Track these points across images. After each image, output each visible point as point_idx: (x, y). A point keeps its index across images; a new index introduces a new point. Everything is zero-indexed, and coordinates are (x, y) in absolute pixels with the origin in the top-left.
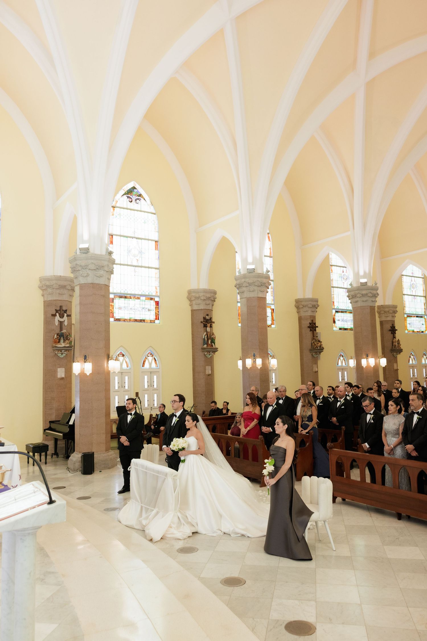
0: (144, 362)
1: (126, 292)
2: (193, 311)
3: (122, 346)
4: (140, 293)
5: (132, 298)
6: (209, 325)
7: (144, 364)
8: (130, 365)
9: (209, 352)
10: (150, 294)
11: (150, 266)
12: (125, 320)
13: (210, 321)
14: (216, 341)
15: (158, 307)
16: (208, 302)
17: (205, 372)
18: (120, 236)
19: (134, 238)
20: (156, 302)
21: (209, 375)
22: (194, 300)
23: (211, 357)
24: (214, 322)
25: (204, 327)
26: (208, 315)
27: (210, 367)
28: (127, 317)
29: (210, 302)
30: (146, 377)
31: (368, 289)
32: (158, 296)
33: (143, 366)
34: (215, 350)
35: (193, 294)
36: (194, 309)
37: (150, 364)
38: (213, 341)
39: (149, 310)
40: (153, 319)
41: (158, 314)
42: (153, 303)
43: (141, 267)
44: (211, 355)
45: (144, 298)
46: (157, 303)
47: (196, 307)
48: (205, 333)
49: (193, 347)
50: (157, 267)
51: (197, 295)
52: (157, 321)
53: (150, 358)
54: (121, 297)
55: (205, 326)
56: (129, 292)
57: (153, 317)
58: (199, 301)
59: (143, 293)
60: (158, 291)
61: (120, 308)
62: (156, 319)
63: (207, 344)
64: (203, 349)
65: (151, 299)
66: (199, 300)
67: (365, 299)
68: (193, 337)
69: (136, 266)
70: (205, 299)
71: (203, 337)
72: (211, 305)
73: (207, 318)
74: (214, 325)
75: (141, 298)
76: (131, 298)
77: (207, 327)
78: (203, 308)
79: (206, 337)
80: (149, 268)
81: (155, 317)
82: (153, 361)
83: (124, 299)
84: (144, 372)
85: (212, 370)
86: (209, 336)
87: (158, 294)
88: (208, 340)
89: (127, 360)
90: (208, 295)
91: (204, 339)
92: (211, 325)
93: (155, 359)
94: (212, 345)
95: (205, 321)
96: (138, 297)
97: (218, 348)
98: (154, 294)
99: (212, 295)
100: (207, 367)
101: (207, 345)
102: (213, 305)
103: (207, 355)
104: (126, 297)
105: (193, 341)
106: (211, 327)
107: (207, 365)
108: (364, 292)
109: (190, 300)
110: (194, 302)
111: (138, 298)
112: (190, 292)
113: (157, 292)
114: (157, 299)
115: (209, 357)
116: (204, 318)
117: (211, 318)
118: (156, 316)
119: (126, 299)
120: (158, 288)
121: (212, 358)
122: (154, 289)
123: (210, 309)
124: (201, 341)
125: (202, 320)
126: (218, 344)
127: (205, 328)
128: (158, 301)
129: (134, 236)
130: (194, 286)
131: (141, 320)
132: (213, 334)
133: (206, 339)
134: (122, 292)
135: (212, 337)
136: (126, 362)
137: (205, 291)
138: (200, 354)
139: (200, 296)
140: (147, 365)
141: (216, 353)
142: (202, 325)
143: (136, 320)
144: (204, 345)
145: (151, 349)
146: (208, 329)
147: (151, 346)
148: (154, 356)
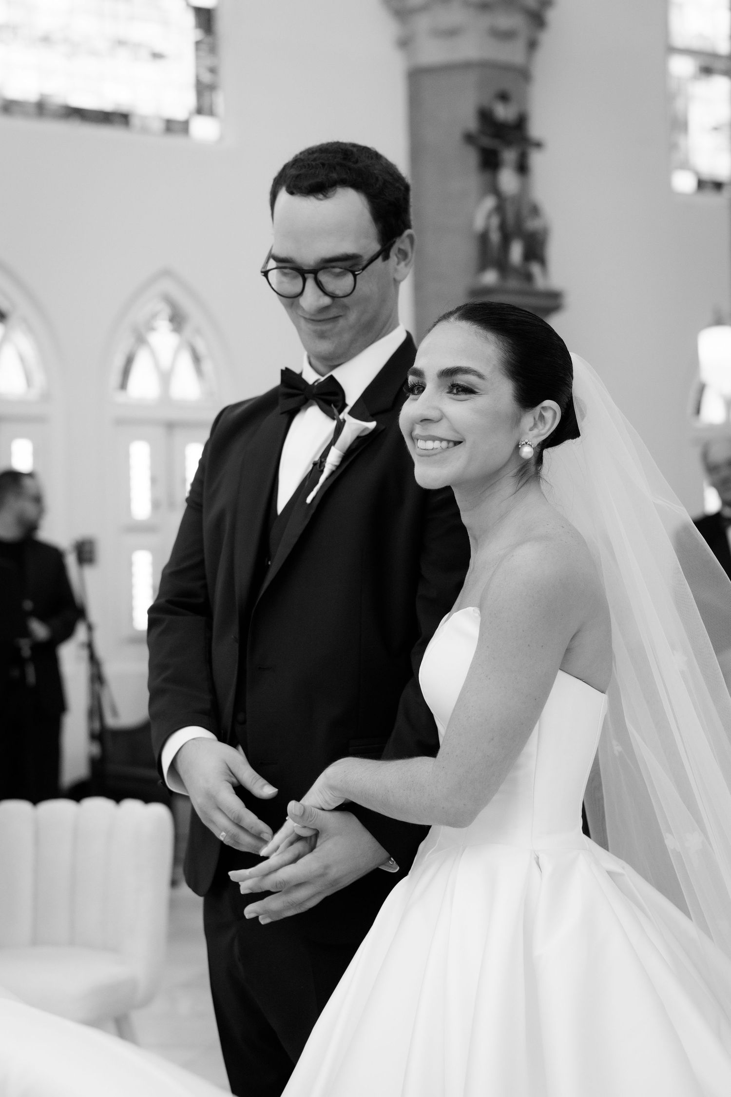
0: (129, 362)
2: (415, 72)
6: (509, 156)
7: (126, 371)
13: (518, 134)
14: (555, 251)
15: (210, 43)
20: (199, 11)
22: (422, 6)
24: (538, 145)
25: (482, 167)
26: (504, 97)
30: (140, 451)
33: (122, 386)
36: (425, 63)
37: (165, 378)
39: (159, 58)
40: (181, 113)
41: (213, 85)
42: (182, 16)
46: (207, 20)
47: (433, 54)
48: (489, 203)
52: (202, 126)
53: (164, 340)
55: (489, 162)
57: (180, 102)
58: (453, 14)
62: (199, 111)
63: (502, 265)
72: (522, 43)
73: (503, 112)
74: (537, 160)
77: (498, 168)
78: (474, 58)
79: (495, 222)
81: (189, 100)
82: (185, 361)
84: (131, 422)
86: (509, 218)
91: (483, 238)
92: (523, 155)
93: (192, 349)
94: (529, 271)
95: (488, 131)
101: (502, 272)
102: (534, 44)
106: (522, 168)
109: (400, 11)
110: (423, 23)
116: (485, 116)
117: (522, 121)
118: (199, 97)
123: (518, 63)
125: (471, 123)
127: (488, 174)
128: (213, 10)
131: (108, 112)
132: (535, 211)
133: (495, 237)
135: (530, 225)
136: (22, 359)
140: (144, 380)
142: (471, 158)
145: (167, 286)
146: (508, 180)
147: (167, 273)
148: (188, 329)
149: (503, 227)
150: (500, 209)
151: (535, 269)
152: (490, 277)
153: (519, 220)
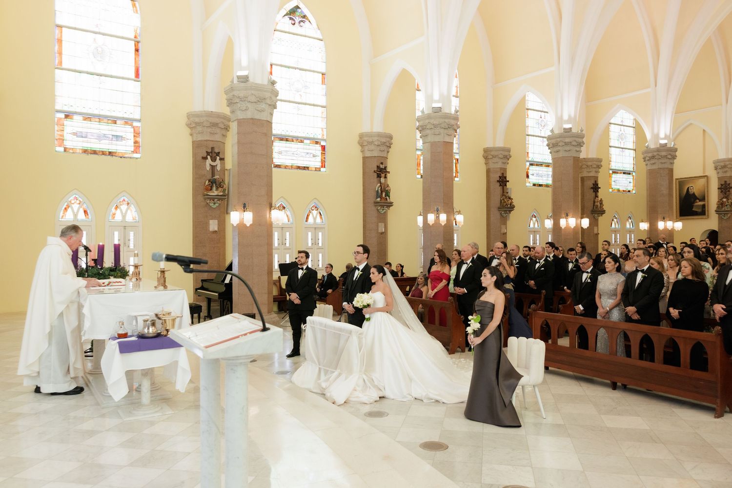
0: (308, 216)
1: (287, 134)
2: (364, 158)
3: (282, 197)
4: (304, 135)
5: (295, 141)
6: (383, 175)
7: (307, 218)
8: (291, 220)
9: (383, 206)
10: (315, 137)
11: (315, 103)
12: (286, 167)
13: (385, 171)
14: (392, 194)
15: (324, 152)
16: (382, 148)
17: (378, 229)
18: (281, 66)
19: (298, 68)
20: (322, 146)
21: (382, 233)
22: (367, 145)
23: (385, 212)
24: (389, 172)
25: (377, 177)
26: (382, 163)
27: (383, 224)
28: (289, 163)
29: (384, 148)
30: (310, 234)
31: (573, 137)
32: (325, 140)
33: (306, 221)
34: (390, 205)
35: (365, 139)
36: (366, 156)
37: (315, 219)
38: (388, 194)
39: (314, 156)
40: (319, 167)
41: (325, 161)
42: (319, 148)
43: (306, 104)
44: (385, 210)
45: (308, 142)
46: (323, 148)
47: (368, 154)
48: (379, 184)
49: (364, 200)
50: (324, 104)
51: (370, 140)
52: (322, 169)
53: (315, 212)
54: (281, 139)
55: (379, 176)
56: (291, 134)
57: (319, 165)
58: (372, 147)
59: (308, 136)
60: (325, 133)
61: (280, 153)
62: (322, 167)
63: (381, 197)
64: (376, 203)
65: (317, 143)
66: (372, 145)
67: (568, 148)
68: (364, 189)
69: (299, 103)
70: (379, 143)
71: (377, 189)
72: (386, 152)
73: (382, 166)
74: (388, 175)
75: (305, 141)
76: (293, 141)
77: (381, 177)
78: (376, 155)
79: (380, 189)
80: (314, 105)
81: (320, 164)
82: (318, 215)
83: (285, 142)
84: (308, 228)
85: (386, 227)
86: (383, 188)
87: (325, 138)
88: (382, 192)
89: (289, 213)
90: (384, 140)
91: (378, 191)
92: (386, 175)
93: (320, 213)
94: (386, 199)
95: (379, 170)
96: (301, 140)
97: (393, 203)
98: (320, 137)
99: (388, 139)
100: (380, 224)
101: (381, 199)
102: (388, 152)
103: (380, 211)
104: (287, 140)
105: (364, 193)
106: (385, 177)
107: (380, 222)
108: (567, 140)
109: (362, 146)
110: (366, 148)
111: (302, 142)
112: (361, 136)
113: (323, 135)
114: (323, 143)
115: (383, 212)
116: (378, 167)
117: (386, 167)
118: (322, 164)
119: (287, 142)
120: (325, 130)
121: (385, 214)
122: (320, 131)
123: (385, 156)
124: (374, 194)
125: (376, 169)
126: (393, 198)
127: (379, 178)
128: (324, 146)
129: (297, 67)
130: (366, 129)
131: (305, 167)
132: (388, 186)
133: (380, 191)
134: (283, 133)
135: (387, 189)
136: (287, 216)
137: (379, 135)
138: (372, 209)
139: (374, 140)
140: (311, 220)
141: (391, 207)
142: (375, 175)
143: (299, 168)
144: (377, 198)
145: (315, 201)
146: (382, 180)
147: (315, 198)
148: (319, 210)
149: (381, 190)
150: (381, 186)
151: (388, 197)
152: (379, 199)
153: (385, 189)
